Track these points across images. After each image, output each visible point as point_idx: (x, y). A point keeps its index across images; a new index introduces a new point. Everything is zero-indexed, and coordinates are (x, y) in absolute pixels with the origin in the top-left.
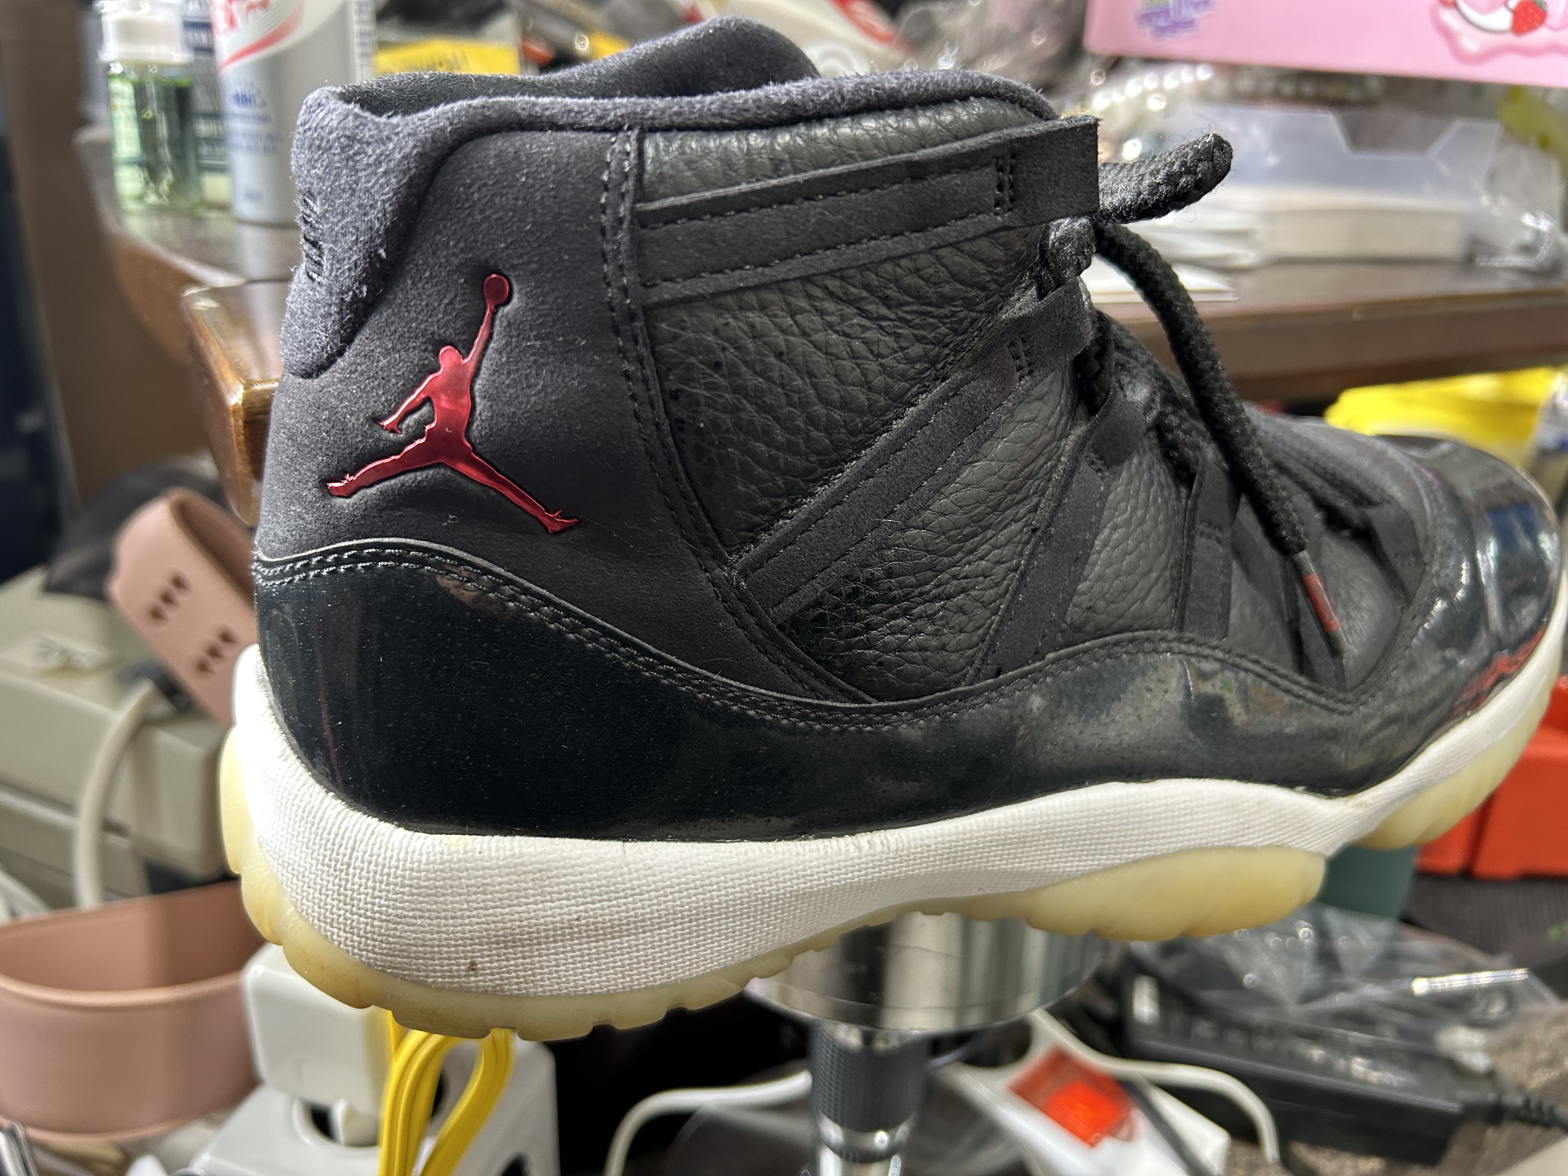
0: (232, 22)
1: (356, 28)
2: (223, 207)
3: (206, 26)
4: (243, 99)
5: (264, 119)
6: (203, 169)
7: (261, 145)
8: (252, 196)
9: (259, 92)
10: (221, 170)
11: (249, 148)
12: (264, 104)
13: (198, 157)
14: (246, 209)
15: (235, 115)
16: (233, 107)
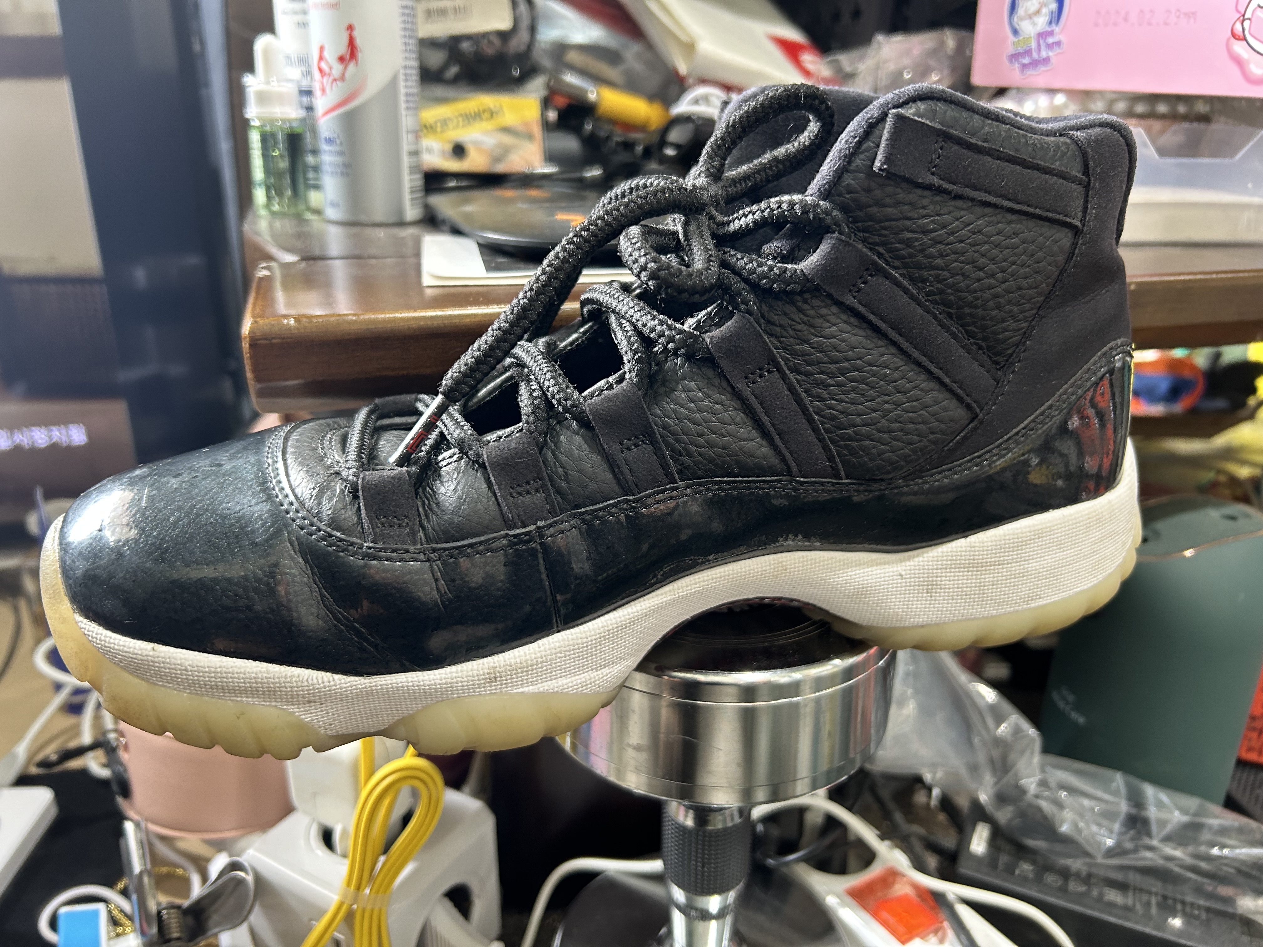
0: (323, 90)
1: (403, 91)
2: (318, 212)
3: (309, 93)
4: (329, 141)
5: (341, 153)
6: (308, 187)
7: (339, 171)
8: (333, 205)
9: (338, 136)
10: (317, 187)
11: (332, 173)
12: (341, 144)
13: (306, 179)
14: (331, 213)
15: (325, 151)
16: (324, 147)
